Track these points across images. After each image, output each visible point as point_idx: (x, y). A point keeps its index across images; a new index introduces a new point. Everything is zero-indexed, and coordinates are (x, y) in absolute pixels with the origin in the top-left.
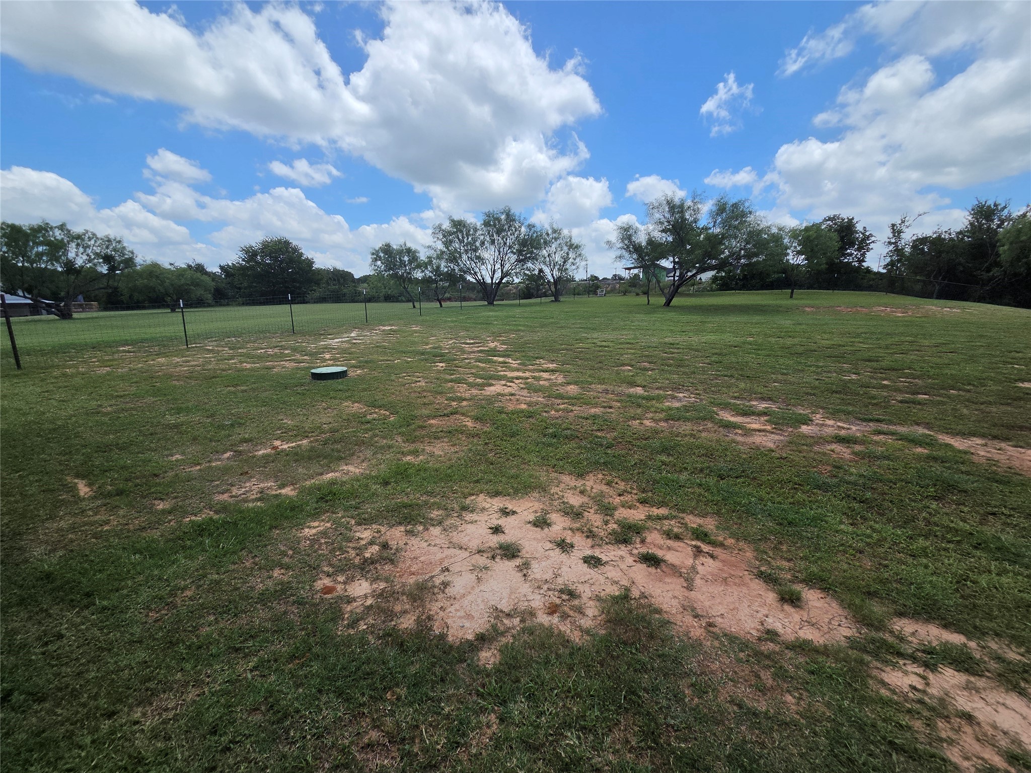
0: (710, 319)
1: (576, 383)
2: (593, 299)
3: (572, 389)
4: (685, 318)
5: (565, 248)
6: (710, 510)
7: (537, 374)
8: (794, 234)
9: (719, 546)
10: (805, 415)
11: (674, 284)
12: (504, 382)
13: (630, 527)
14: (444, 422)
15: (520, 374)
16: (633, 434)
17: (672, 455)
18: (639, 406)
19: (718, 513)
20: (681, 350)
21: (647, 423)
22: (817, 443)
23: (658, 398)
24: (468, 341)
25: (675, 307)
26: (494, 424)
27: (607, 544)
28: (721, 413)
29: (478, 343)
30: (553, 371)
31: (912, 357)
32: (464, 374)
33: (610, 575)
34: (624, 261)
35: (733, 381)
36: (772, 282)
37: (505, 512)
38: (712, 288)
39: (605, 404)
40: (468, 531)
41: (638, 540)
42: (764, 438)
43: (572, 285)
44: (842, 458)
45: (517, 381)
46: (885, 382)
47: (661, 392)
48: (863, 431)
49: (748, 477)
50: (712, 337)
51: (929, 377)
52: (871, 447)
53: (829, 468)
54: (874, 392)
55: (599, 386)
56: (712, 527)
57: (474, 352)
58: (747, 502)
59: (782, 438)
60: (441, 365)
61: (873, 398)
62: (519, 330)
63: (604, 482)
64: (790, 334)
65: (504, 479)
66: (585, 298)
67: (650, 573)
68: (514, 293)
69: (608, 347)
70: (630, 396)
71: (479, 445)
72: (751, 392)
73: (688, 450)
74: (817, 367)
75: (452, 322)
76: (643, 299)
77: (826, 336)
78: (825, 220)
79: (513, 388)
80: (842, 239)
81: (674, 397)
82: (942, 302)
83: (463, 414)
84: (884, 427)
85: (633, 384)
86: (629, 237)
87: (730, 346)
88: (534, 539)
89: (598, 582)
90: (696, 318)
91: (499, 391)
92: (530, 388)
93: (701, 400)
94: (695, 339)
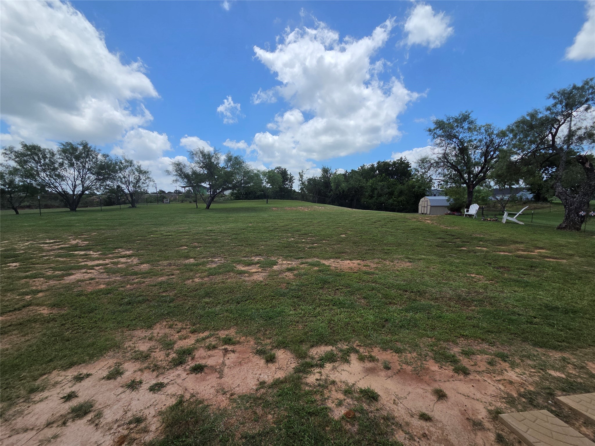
0: (231, 215)
1: (147, 262)
2: (161, 205)
3: (145, 267)
4: (218, 215)
5: (137, 173)
6: (232, 324)
7: (115, 260)
8: (264, 174)
9: (237, 344)
10: (275, 260)
11: (211, 196)
12: (84, 271)
13: (184, 352)
14: (14, 317)
15: (101, 262)
16: (187, 289)
17: (211, 297)
18: (192, 270)
19: (237, 324)
20: (216, 234)
21: (197, 280)
22: (280, 273)
23: (203, 264)
24: (48, 241)
25: (213, 209)
26: (72, 306)
27: (168, 370)
28: (238, 266)
29: (59, 242)
30: (129, 256)
31: (312, 228)
32: (41, 269)
33: (169, 392)
34: (179, 183)
35: (243, 248)
36: (258, 196)
37: (79, 379)
38: (231, 198)
39: (169, 273)
40: (37, 410)
41: (190, 358)
42: (258, 276)
43: (146, 196)
44: (290, 279)
45: (97, 268)
46: (303, 240)
47: (205, 260)
48: (297, 264)
49: (251, 299)
50: (232, 225)
51: (317, 236)
52: (300, 271)
53: (285, 285)
54: (300, 245)
55: (165, 262)
56: (233, 334)
57: (54, 250)
58: (251, 313)
59: (266, 274)
60: (14, 264)
61: (300, 248)
62: (100, 229)
63: (167, 326)
64: (267, 221)
65: (79, 351)
66: (155, 205)
67: (197, 378)
68: (98, 202)
69: (171, 235)
70: (185, 265)
71: (56, 328)
72: (252, 252)
73: (220, 292)
74: (279, 236)
75: (30, 226)
76: (194, 205)
77: (282, 221)
78: (276, 169)
79: (94, 273)
80: (283, 177)
81: (212, 262)
82: (319, 204)
83: (38, 305)
84: (304, 260)
85: (187, 257)
86: (181, 170)
87: (241, 229)
88: (107, 390)
89: (161, 401)
90: (224, 215)
91: (78, 278)
92: (109, 271)
93: (227, 261)
94: (224, 227)
